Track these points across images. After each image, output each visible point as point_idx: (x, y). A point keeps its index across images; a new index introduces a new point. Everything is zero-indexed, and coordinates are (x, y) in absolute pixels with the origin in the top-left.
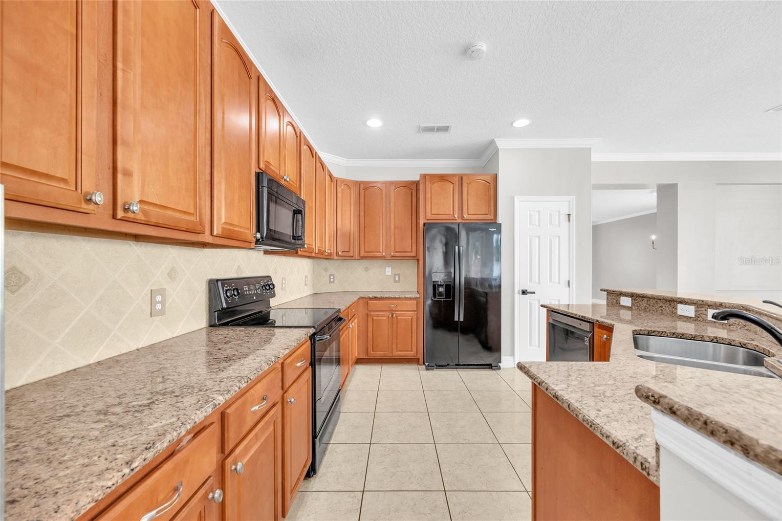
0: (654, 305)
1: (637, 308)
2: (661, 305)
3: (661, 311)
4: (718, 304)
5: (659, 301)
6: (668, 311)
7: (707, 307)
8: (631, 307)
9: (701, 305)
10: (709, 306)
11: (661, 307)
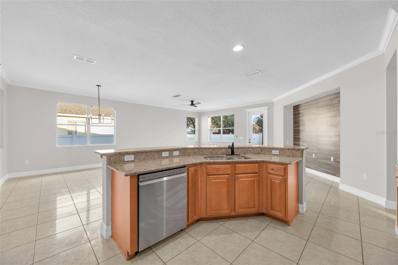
0: (150, 156)
1: (138, 160)
2: (153, 155)
3: (154, 158)
4: (178, 149)
5: (152, 153)
6: (157, 156)
7: (173, 151)
8: (134, 160)
9: (171, 151)
10: (173, 150)
11: (154, 155)
